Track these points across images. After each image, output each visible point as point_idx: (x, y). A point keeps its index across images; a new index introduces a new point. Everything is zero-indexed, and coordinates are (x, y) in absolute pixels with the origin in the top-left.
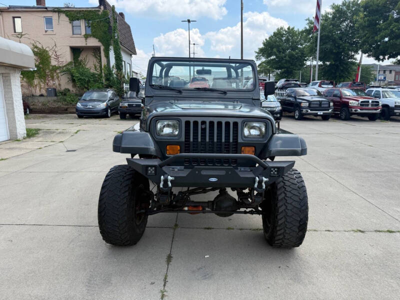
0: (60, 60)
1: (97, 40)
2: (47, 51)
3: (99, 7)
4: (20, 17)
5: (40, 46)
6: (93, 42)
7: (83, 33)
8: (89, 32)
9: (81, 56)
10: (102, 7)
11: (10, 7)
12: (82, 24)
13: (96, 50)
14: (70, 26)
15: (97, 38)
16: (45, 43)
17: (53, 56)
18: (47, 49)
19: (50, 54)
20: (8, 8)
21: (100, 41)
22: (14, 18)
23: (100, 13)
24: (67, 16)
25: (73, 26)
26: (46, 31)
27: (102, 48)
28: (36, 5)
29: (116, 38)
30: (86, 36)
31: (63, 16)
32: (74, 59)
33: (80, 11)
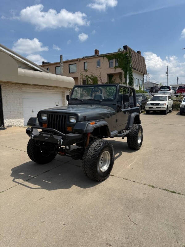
0: (102, 81)
1: (121, 69)
2: (97, 78)
3: (123, 51)
4: (87, 62)
5: (94, 75)
6: (119, 70)
7: (114, 66)
8: (117, 65)
9: (113, 78)
10: (125, 50)
11: (83, 58)
12: (114, 61)
13: (120, 74)
14: (108, 63)
15: (121, 68)
16: (96, 73)
17: (99, 80)
18: (97, 77)
19: (98, 79)
20: (82, 58)
21: (122, 69)
22: (84, 63)
23: (124, 54)
24: (107, 58)
25: (109, 63)
26: (97, 67)
27: (123, 73)
28: (94, 55)
29: (130, 66)
30: (116, 67)
31: (105, 58)
32: (109, 81)
33: (113, 54)
